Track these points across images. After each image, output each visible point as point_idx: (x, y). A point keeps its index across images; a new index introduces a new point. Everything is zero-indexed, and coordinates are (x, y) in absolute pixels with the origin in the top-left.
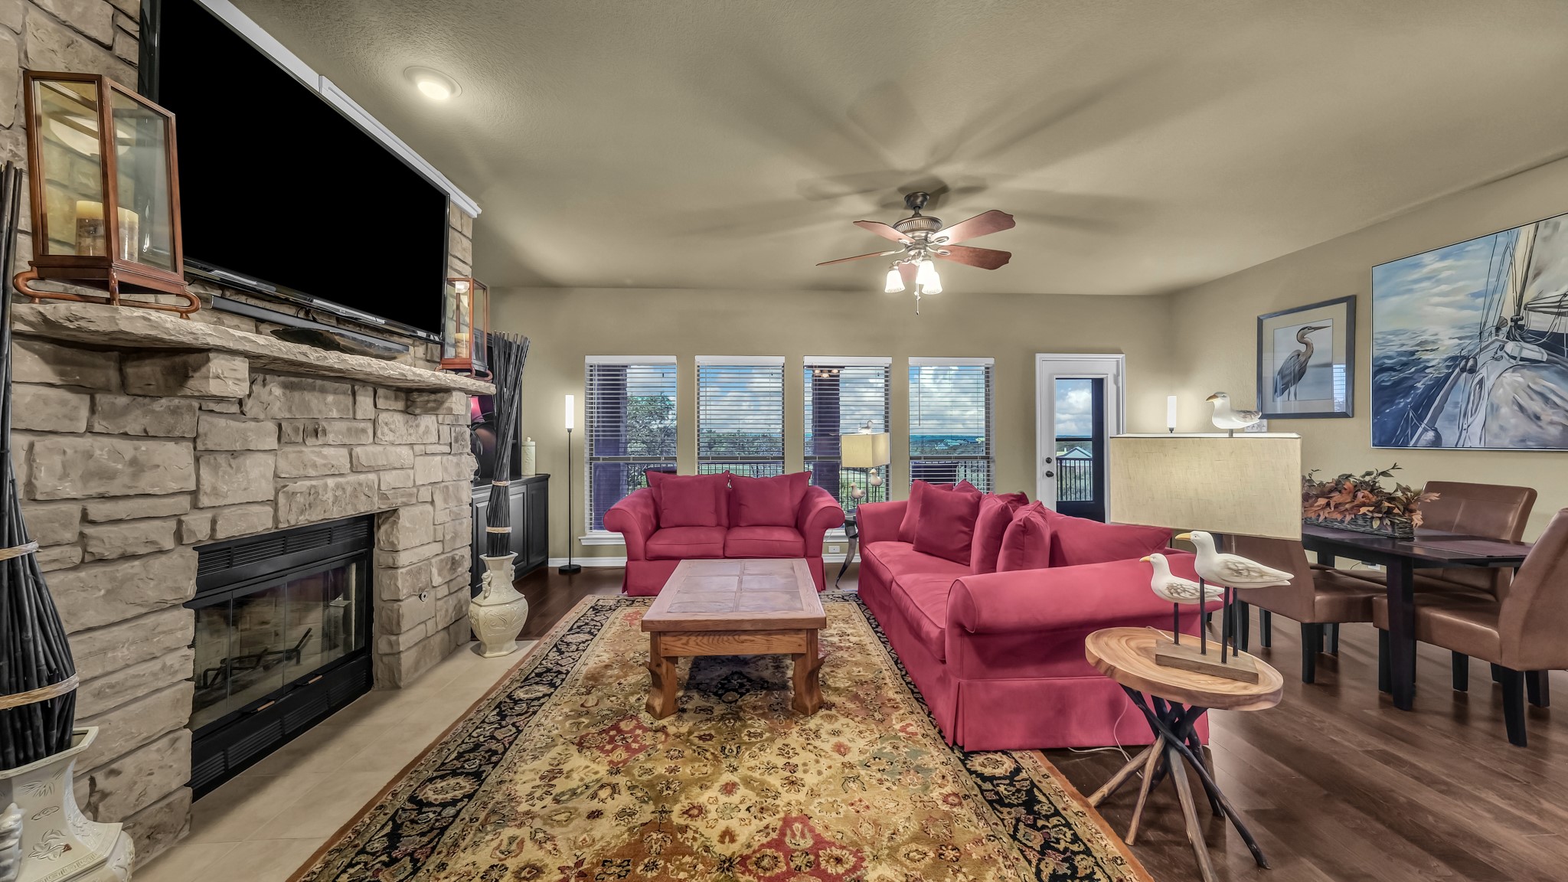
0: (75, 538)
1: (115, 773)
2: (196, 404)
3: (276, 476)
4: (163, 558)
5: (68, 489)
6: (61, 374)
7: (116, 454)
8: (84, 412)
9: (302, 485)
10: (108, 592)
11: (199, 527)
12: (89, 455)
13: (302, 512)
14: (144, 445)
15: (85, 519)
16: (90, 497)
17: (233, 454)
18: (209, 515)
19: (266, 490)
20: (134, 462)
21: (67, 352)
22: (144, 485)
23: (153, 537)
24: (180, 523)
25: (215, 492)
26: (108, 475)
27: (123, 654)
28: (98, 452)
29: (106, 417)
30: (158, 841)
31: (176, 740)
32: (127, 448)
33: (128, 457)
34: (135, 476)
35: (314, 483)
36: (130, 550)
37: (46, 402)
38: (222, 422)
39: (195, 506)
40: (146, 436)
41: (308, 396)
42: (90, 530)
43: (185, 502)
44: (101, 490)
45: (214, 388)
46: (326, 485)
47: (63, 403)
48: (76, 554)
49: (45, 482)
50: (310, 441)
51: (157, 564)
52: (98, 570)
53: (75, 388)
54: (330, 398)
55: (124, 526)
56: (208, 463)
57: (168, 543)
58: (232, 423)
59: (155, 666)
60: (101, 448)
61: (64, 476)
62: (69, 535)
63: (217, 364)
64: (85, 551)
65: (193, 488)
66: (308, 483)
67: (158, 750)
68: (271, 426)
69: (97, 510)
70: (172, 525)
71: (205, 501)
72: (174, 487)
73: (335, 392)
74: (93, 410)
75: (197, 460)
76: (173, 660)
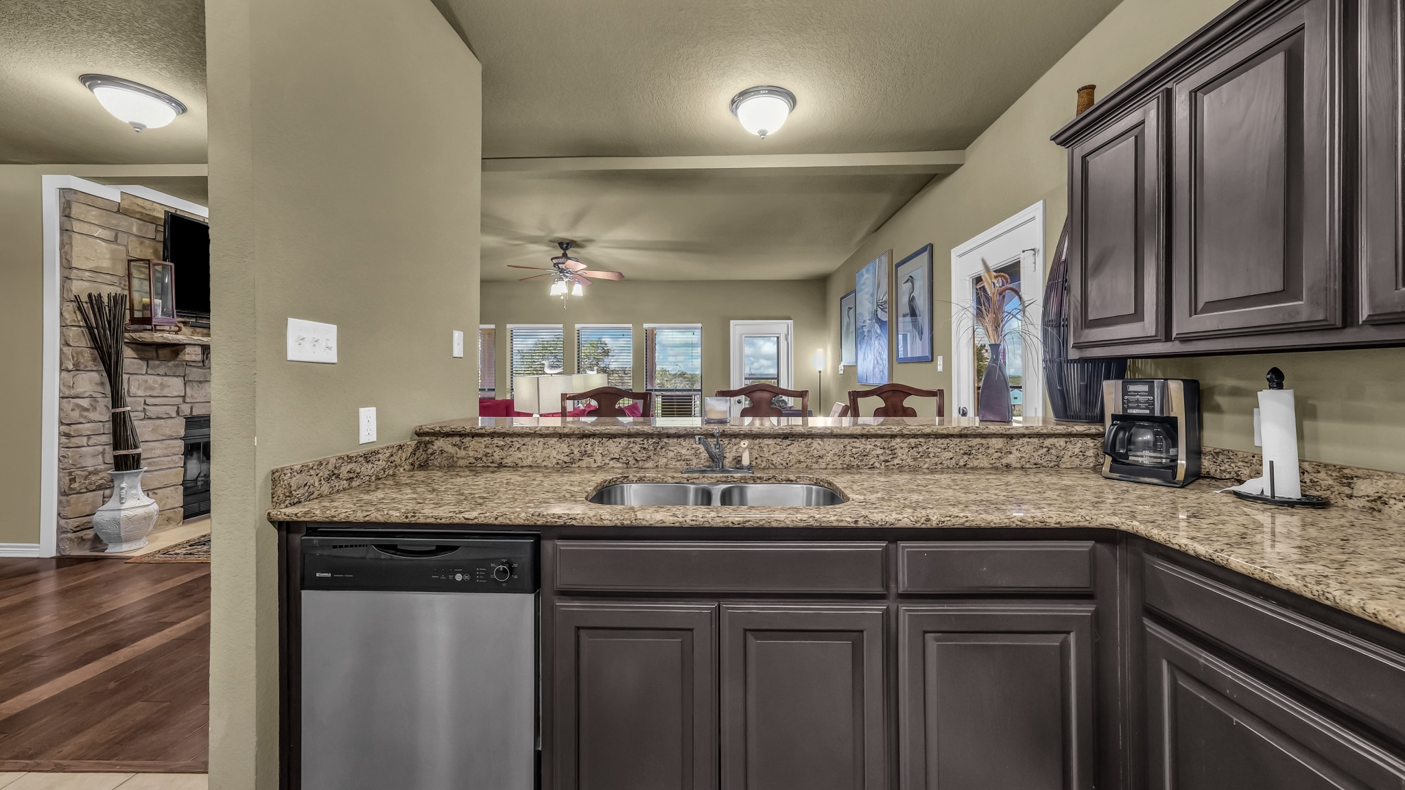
0: (142, 409)
1: (156, 494)
2: (185, 363)
4: (172, 420)
5: (140, 393)
6: (138, 354)
7: (155, 382)
8: (145, 367)
10: (153, 429)
11: (186, 410)
12: (146, 381)
14: (165, 378)
15: (145, 403)
16: (147, 396)
17: (200, 382)
18: (190, 405)
20: (161, 384)
21: (140, 347)
22: (165, 393)
23: (168, 412)
24: (178, 407)
25: (192, 397)
26: (152, 389)
27: (158, 452)
28: (149, 381)
29: (152, 368)
30: (171, 523)
31: (177, 488)
32: (159, 379)
33: (159, 383)
34: (162, 389)
36: (160, 416)
37: (133, 363)
38: (195, 369)
39: (184, 402)
40: (166, 375)
42: (146, 407)
43: (181, 400)
44: (150, 394)
45: (187, 358)
47: (139, 364)
48: (142, 415)
49: (133, 390)
51: (170, 421)
52: (150, 421)
53: (141, 359)
55: (158, 407)
56: (189, 385)
57: (174, 415)
58: (199, 370)
59: (169, 459)
60: (150, 379)
61: (139, 388)
62: (140, 408)
63: (188, 349)
64: (145, 414)
65: (183, 395)
67: (170, 490)
69: (149, 401)
70: (176, 408)
71: (188, 400)
72: (176, 394)
74: (148, 366)
75: (185, 384)
76: (176, 458)
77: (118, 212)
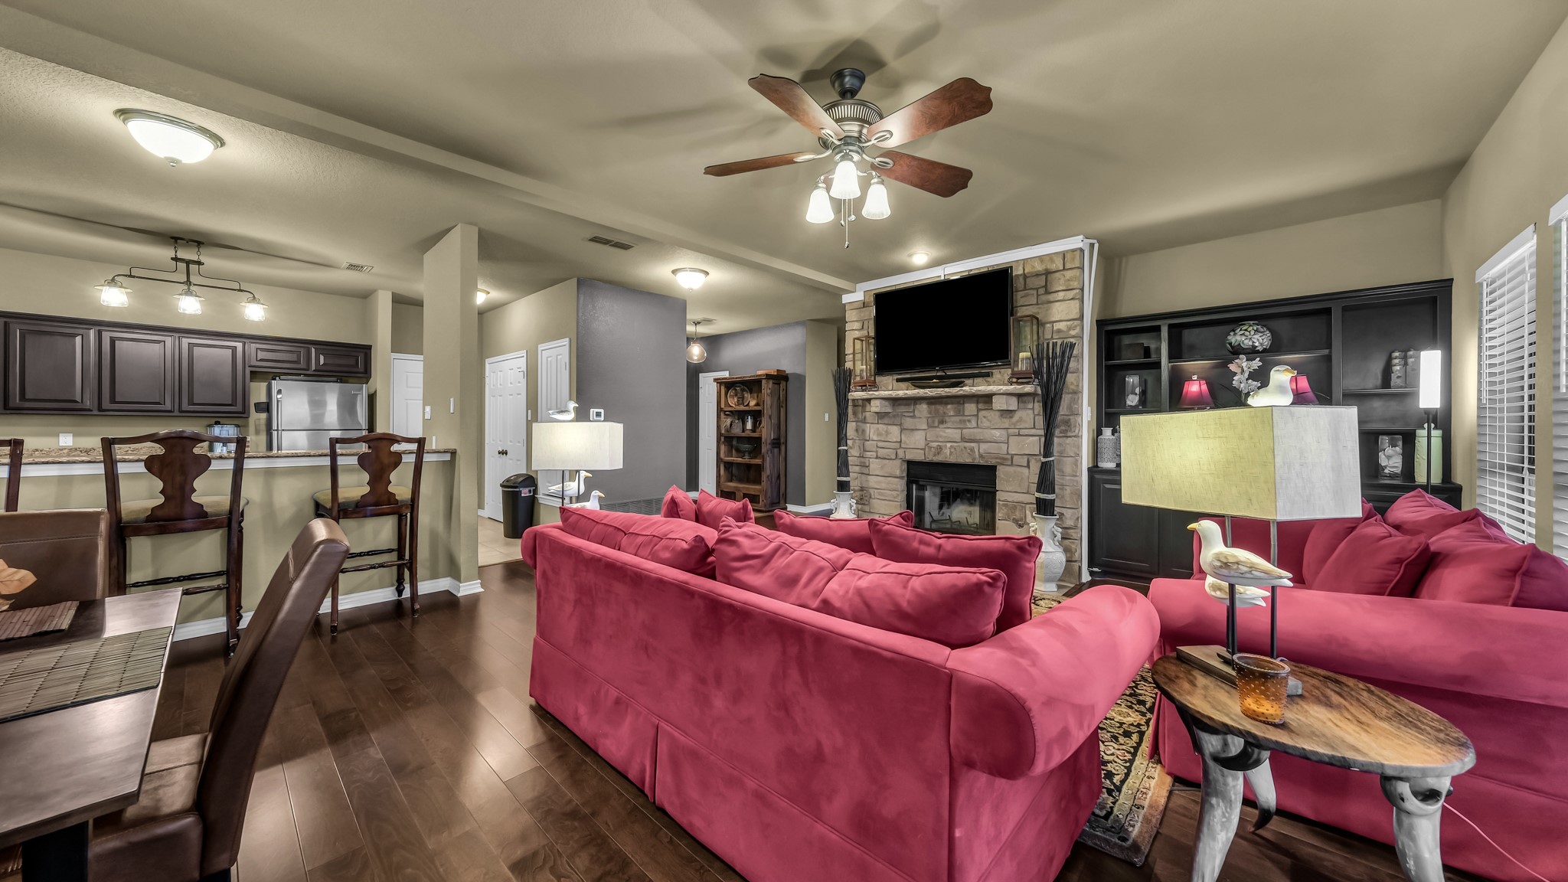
3: (926, 439)
4: (893, 461)
5: (875, 438)
7: (883, 429)
9: (935, 444)
10: (881, 467)
11: (901, 453)
12: (878, 429)
13: (935, 455)
14: (889, 427)
16: (879, 441)
17: (912, 430)
18: (904, 450)
19: (922, 444)
20: (886, 431)
22: (888, 438)
23: (890, 454)
24: (896, 451)
25: (905, 443)
27: (884, 486)
28: (880, 428)
32: (884, 427)
34: (887, 435)
35: (940, 444)
38: (908, 419)
39: (900, 447)
40: (889, 424)
41: (938, 407)
42: (878, 449)
43: (898, 444)
46: (946, 446)
50: (941, 426)
52: (880, 460)
54: (949, 406)
55: (884, 449)
56: (904, 433)
57: (895, 457)
59: (890, 493)
64: (878, 454)
65: (899, 441)
66: (937, 444)
68: (925, 420)
69: (881, 444)
71: (903, 446)
72: (895, 440)
73: (952, 403)
74: (878, 417)
75: (901, 432)
76: (894, 493)
77: (864, 307)
